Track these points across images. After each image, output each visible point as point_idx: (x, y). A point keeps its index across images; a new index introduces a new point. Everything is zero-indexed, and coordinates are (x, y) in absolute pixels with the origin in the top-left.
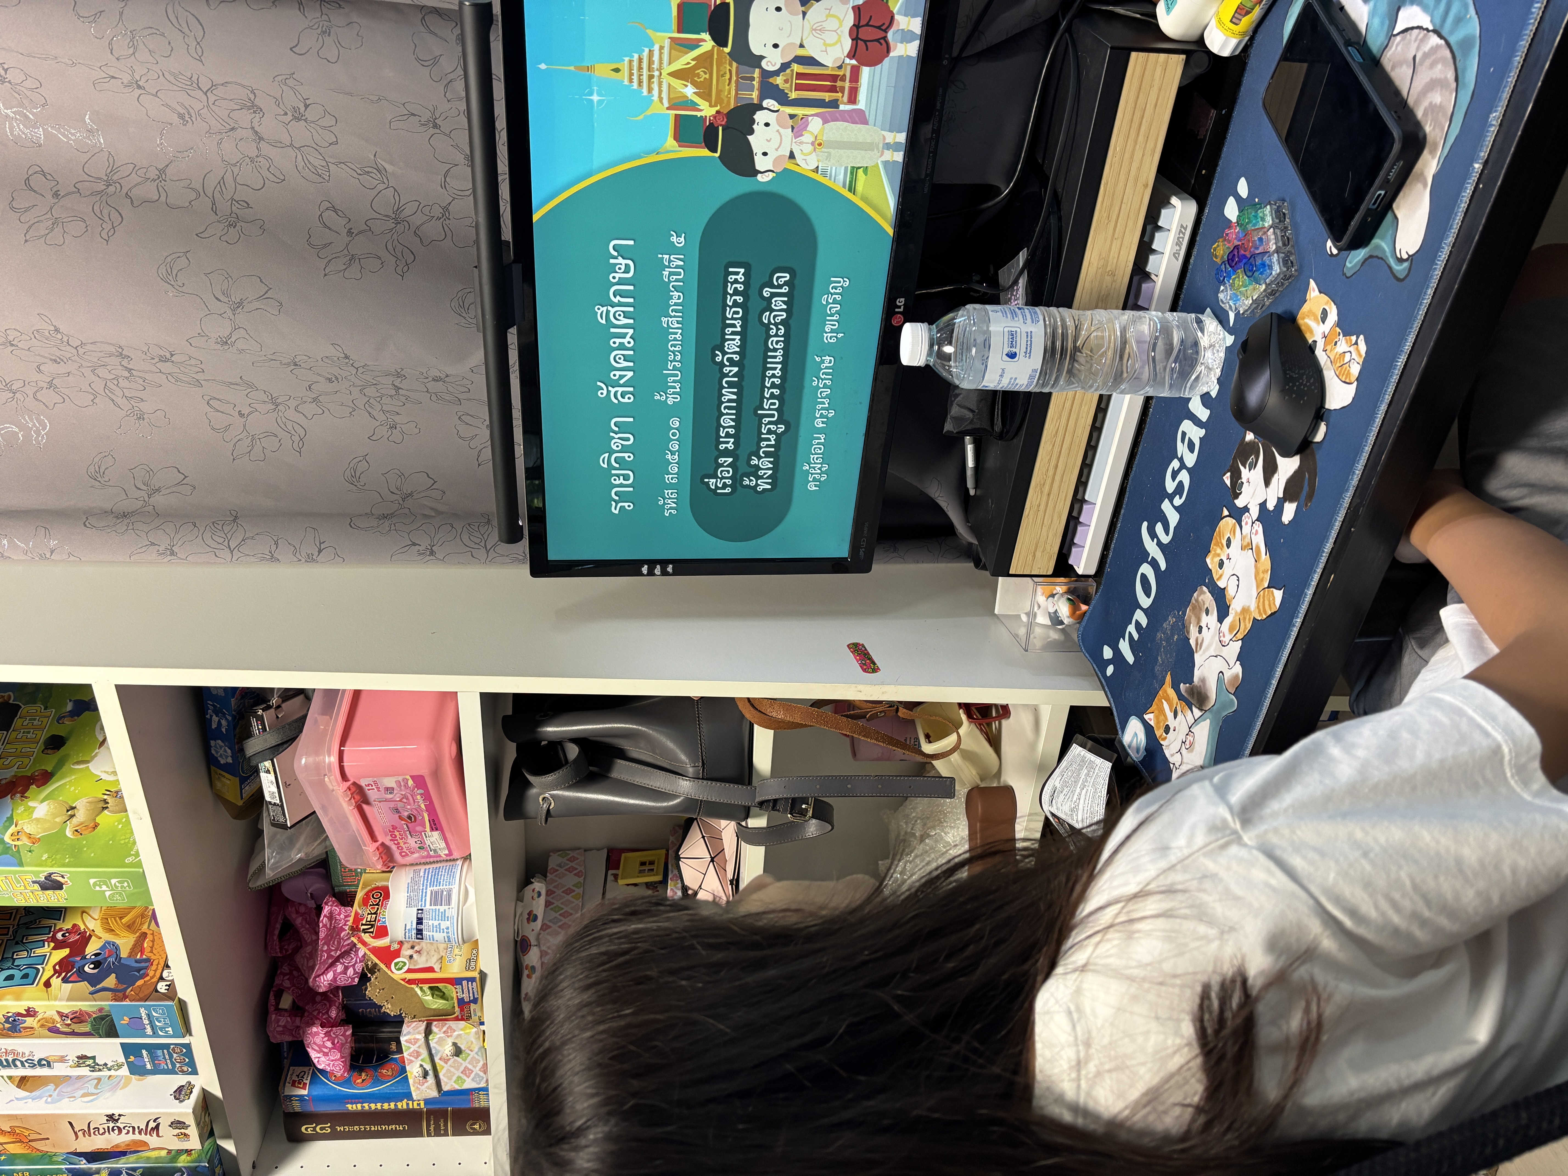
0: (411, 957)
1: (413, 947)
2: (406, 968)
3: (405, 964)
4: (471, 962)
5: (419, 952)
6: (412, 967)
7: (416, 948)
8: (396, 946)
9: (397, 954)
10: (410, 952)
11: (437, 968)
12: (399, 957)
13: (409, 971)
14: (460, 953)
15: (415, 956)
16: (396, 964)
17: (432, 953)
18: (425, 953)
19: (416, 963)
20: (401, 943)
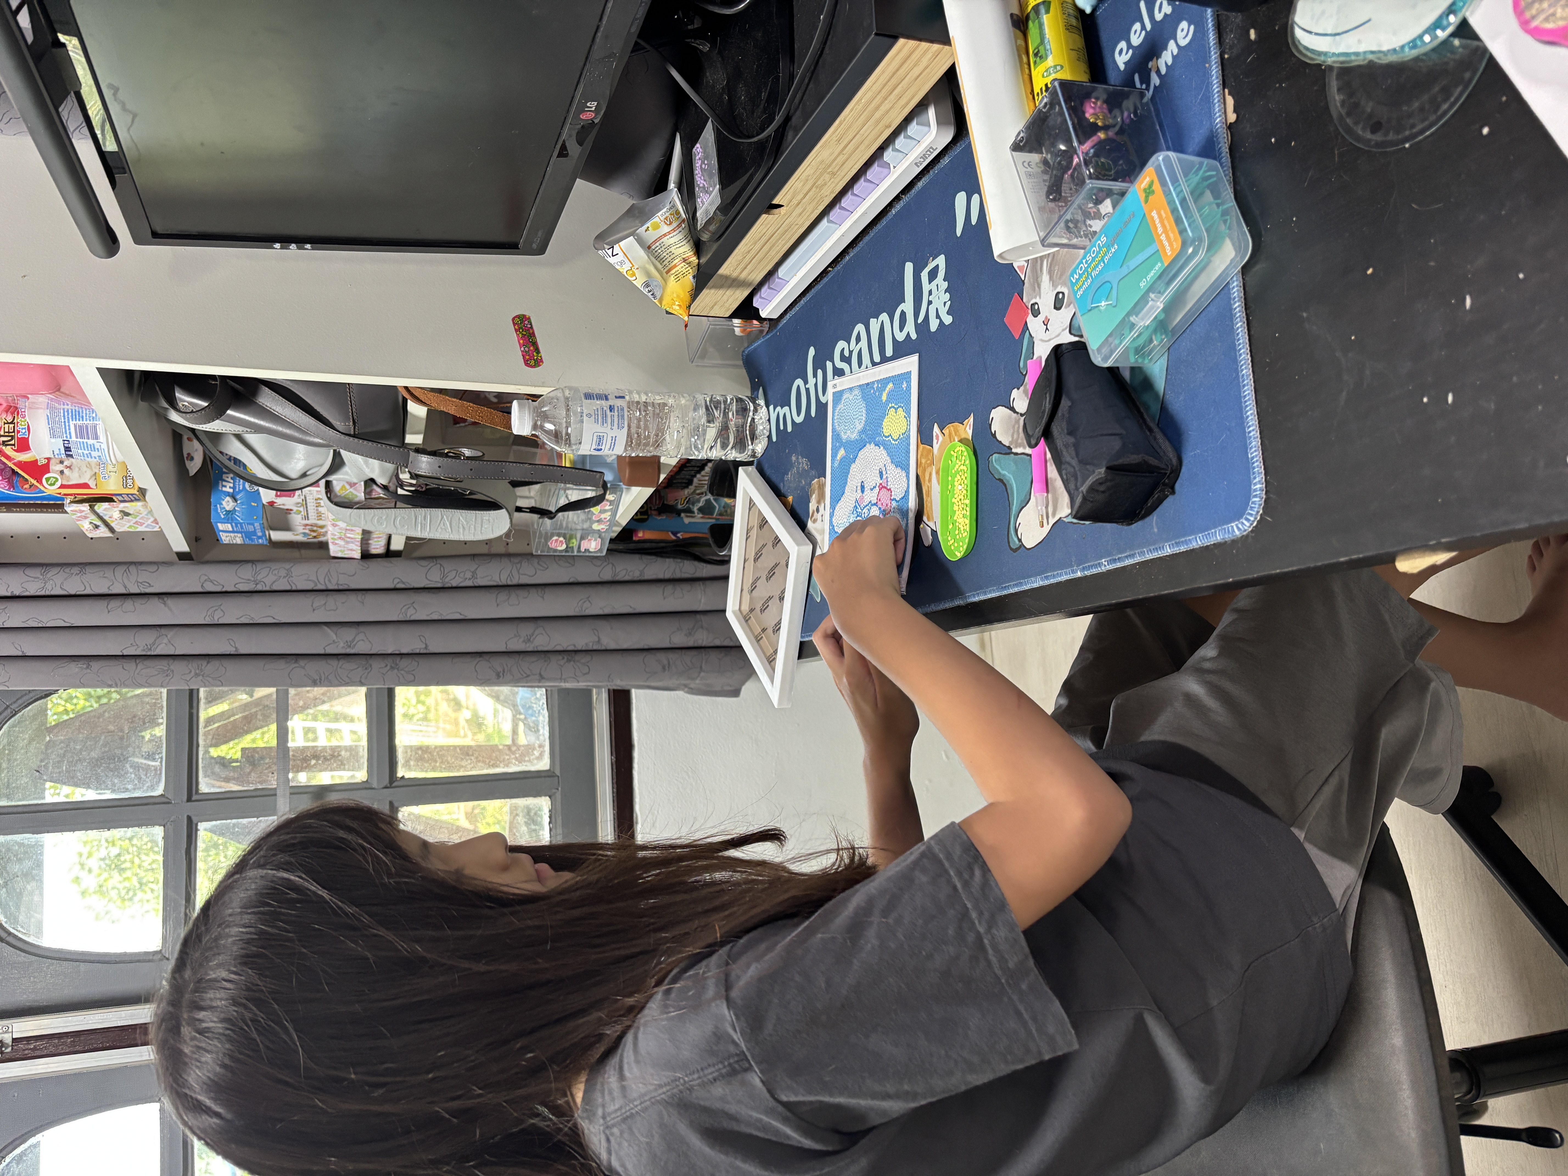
0: (62, 472)
1: (62, 462)
2: (58, 484)
3: (57, 480)
4: (126, 478)
5: (69, 467)
6: (65, 483)
7: (66, 463)
8: (44, 462)
9: (46, 468)
10: (60, 467)
11: (92, 484)
12: (49, 472)
13: (62, 486)
14: (115, 470)
15: (66, 471)
16: (48, 479)
17: (84, 469)
18: (77, 469)
19: (68, 479)
20: (49, 459)
